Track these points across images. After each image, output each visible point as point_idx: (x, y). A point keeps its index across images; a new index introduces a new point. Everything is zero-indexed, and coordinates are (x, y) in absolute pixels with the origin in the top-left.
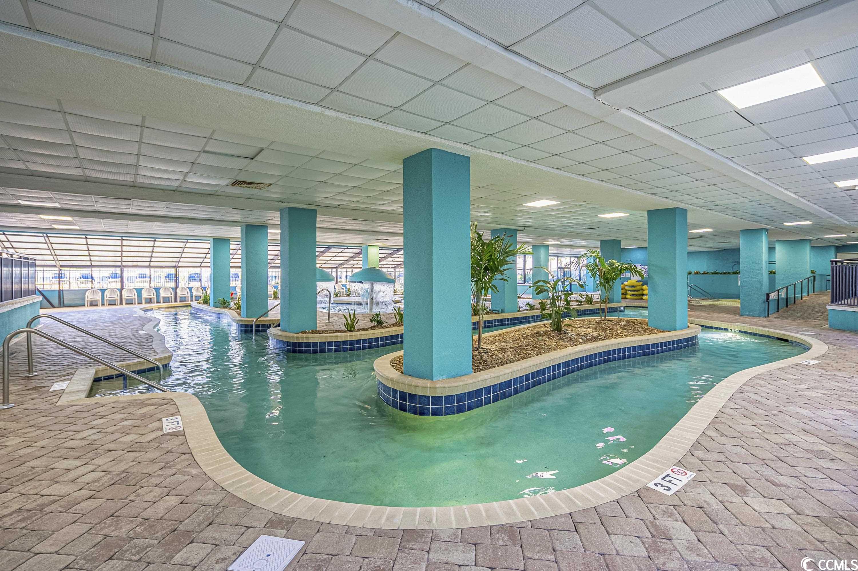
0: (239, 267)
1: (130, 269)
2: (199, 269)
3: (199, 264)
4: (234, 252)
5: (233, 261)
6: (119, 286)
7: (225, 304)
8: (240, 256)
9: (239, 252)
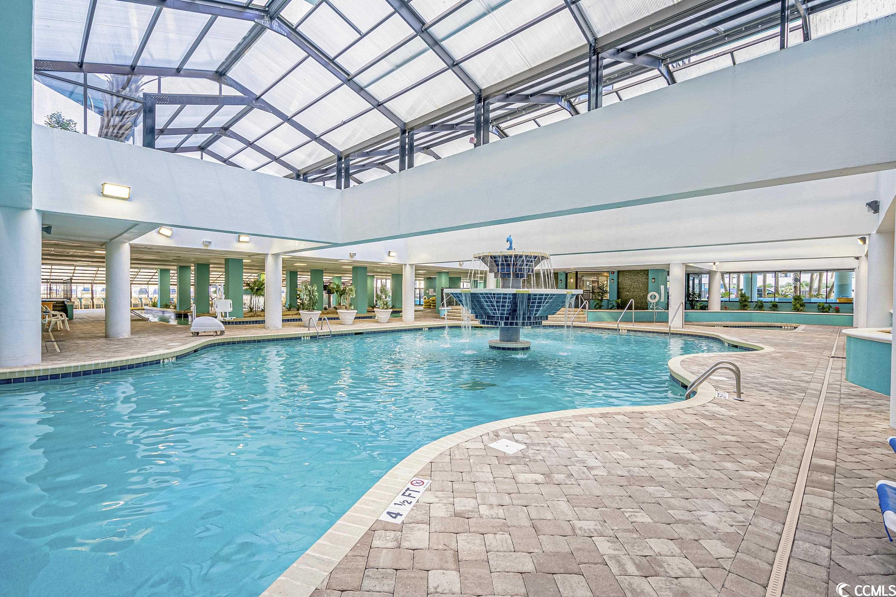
0: (176, 285)
1: (97, 285)
2: (147, 286)
3: (147, 282)
4: (173, 275)
5: (171, 280)
6: (90, 296)
7: (167, 306)
8: (176, 278)
9: (176, 275)
